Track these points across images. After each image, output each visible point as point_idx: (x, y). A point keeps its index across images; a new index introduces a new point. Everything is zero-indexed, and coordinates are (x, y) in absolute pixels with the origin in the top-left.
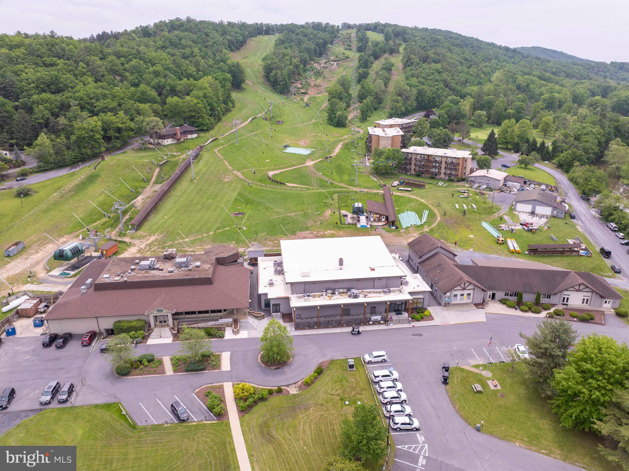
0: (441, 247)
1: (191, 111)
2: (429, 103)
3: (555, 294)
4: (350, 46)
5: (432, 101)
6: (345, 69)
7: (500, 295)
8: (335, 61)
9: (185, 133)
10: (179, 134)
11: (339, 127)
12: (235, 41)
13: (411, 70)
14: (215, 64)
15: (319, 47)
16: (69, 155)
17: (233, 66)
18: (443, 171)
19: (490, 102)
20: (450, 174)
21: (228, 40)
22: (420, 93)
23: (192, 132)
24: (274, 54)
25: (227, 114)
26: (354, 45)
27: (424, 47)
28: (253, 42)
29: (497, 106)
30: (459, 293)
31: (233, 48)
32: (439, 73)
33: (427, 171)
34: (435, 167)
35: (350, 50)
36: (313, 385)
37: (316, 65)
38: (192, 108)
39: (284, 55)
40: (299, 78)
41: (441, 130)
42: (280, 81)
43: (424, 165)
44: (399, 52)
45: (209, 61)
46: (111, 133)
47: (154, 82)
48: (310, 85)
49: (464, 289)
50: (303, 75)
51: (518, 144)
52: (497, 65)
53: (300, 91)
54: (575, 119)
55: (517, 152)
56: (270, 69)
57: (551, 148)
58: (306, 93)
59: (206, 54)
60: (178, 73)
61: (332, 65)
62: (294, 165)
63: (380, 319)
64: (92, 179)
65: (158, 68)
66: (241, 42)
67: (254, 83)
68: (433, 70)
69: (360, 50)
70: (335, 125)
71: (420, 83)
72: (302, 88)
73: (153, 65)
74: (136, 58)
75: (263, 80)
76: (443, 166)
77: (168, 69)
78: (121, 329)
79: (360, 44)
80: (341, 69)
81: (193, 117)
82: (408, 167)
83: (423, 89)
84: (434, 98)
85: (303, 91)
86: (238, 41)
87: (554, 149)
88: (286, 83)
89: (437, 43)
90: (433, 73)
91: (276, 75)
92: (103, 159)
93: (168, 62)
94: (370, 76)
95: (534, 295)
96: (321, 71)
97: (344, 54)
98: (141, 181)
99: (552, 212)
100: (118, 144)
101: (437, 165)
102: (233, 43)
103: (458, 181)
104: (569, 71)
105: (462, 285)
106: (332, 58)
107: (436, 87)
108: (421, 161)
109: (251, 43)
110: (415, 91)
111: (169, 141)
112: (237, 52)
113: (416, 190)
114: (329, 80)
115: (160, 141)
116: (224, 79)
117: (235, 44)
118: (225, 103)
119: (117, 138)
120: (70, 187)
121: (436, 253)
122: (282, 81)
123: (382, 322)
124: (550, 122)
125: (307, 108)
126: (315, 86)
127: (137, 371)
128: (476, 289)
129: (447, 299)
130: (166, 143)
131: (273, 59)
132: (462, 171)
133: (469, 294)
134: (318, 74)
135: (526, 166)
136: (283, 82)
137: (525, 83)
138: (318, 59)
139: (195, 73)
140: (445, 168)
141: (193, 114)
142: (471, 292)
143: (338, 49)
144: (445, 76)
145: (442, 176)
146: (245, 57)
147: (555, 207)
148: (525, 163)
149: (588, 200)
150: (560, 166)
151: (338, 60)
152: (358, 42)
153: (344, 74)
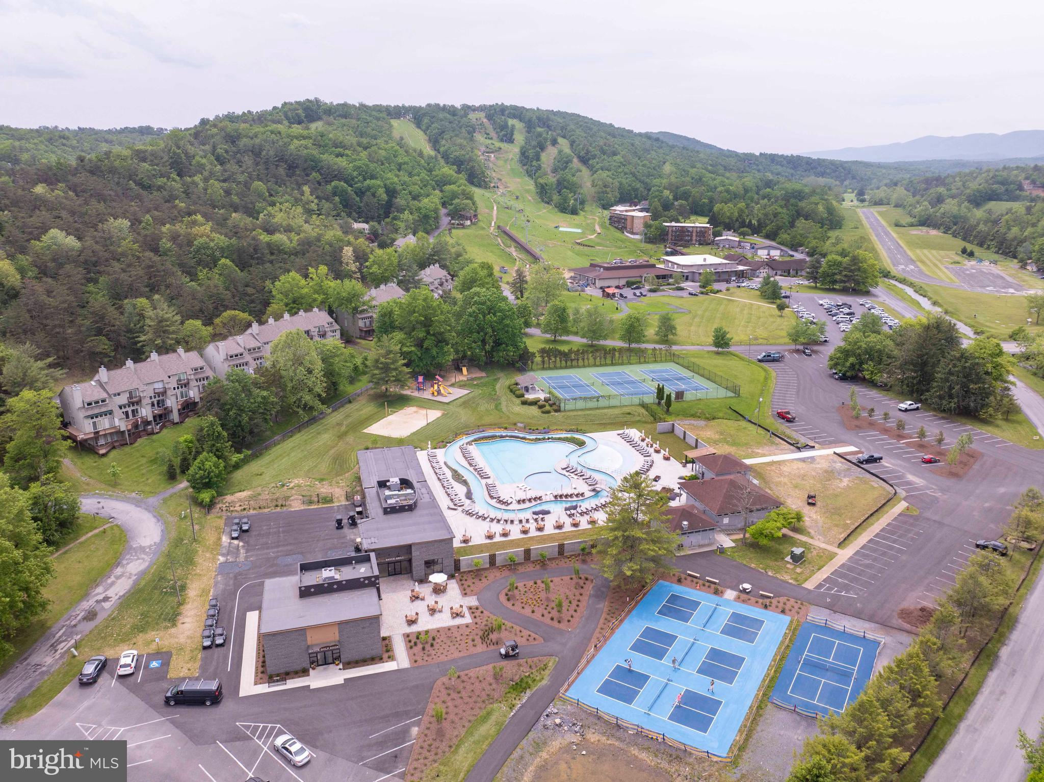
4: (488, 134)
6: (506, 162)
8: (489, 153)
20: (700, 240)
33: (682, 239)
34: (688, 236)
43: (679, 234)
44: (559, 143)
49: (764, 269)
57: (756, 224)
61: (489, 157)
62: (583, 238)
63: (735, 279)
69: (505, 140)
76: (693, 233)
79: (503, 132)
80: (501, 162)
82: (666, 237)
87: (759, 225)
97: (493, 144)
99: (781, 253)
101: (689, 234)
103: (706, 245)
106: (483, 149)
108: (676, 232)
121: (741, 259)
128: (770, 268)
129: (757, 274)
135: (744, 236)
140: (696, 236)
145: (694, 242)
147: (782, 250)
148: (743, 234)
149: (796, 251)
150: (767, 237)
151: (492, 152)
152: (498, 130)
153: (509, 167)
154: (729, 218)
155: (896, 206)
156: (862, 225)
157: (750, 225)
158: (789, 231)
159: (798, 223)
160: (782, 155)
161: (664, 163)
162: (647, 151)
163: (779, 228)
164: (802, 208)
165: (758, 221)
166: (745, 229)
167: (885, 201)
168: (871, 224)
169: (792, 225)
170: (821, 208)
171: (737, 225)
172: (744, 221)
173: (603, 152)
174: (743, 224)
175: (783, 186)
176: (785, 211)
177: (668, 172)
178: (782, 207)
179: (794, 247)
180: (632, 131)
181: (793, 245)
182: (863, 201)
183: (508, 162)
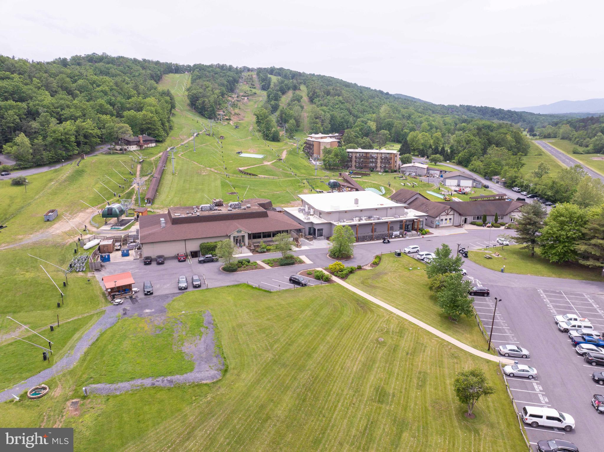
0: (419, 194)
1: (147, 123)
2: (339, 127)
3: (507, 215)
4: (254, 85)
5: (341, 125)
6: (255, 103)
7: (470, 219)
8: (245, 96)
9: (146, 141)
10: (141, 141)
11: (275, 141)
12: (154, 75)
13: (319, 101)
15: (230, 84)
16: (46, 155)
18: (379, 165)
19: (390, 124)
20: (385, 167)
22: (333, 118)
23: (151, 141)
26: (258, 84)
28: (168, 78)
29: (396, 127)
30: (444, 218)
32: (342, 103)
33: (365, 166)
34: (372, 162)
35: (255, 88)
36: (381, 264)
37: (230, 99)
38: (149, 121)
40: (220, 107)
41: (365, 139)
42: (208, 108)
43: (363, 161)
44: (300, 90)
46: (81, 139)
48: (231, 113)
49: (448, 214)
51: (423, 150)
52: (380, 101)
53: (224, 117)
54: (454, 137)
55: (423, 156)
56: (197, 98)
57: (449, 151)
58: (230, 120)
61: (243, 99)
62: (255, 165)
63: (398, 234)
64: (79, 173)
66: (159, 77)
67: (181, 111)
68: (337, 101)
69: (264, 88)
70: (271, 139)
72: (225, 115)
73: (98, 86)
75: (189, 108)
76: (379, 161)
78: (208, 248)
79: (263, 83)
80: (252, 103)
81: (149, 128)
82: (349, 164)
83: (333, 114)
84: (342, 122)
85: (227, 118)
86: (157, 75)
87: (451, 152)
88: (213, 110)
89: (331, 83)
90: (337, 104)
91: (204, 102)
92: (83, 158)
94: (280, 106)
95: (492, 217)
96: (236, 103)
97: (251, 91)
98: (128, 174)
99: (473, 184)
100: (87, 148)
101: (374, 160)
102: (153, 77)
103: (392, 172)
104: (434, 109)
105: (446, 211)
106: (242, 94)
107: (343, 114)
108: (360, 158)
109: (166, 78)
110: (328, 115)
111: (133, 148)
113: (365, 177)
114: (245, 111)
115: (126, 147)
117: (155, 78)
118: (168, 121)
119: (86, 143)
120: (64, 177)
121: (416, 199)
123: (401, 236)
124: (440, 137)
126: (235, 114)
127: (242, 269)
128: (455, 213)
129: (437, 222)
130: (132, 150)
132: (394, 164)
133: (450, 219)
134: (234, 105)
135: (435, 163)
136: (211, 109)
137: (407, 114)
138: (230, 93)
139: (136, 95)
140: (381, 162)
141: (149, 126)
142: (452, 217)
143: (243, 87)
144: (348, 105)
145: (379, 169)
147: (474, 180)
148: (435, 161)
149: (491, 179)
150: (460, 163)
151: (248, 96)
152: (261, 82)
153: (256, 106)
154: (422, 144)
155: (563, 138)
156: (543, 152)
157: (442, 152)
158: (482, 158)
159: (489, 151)
160: (475, 107)
163: (472, 155)
164: (493, 137)
165: (451, 148)
166: (438, 155)
167: (552, 135)
168: (551, 152)
169: (484, 151)
170: (509, 137)
171: (430, 151)
172: (437, 148)
174: (436, 151)
175: (475, 123)
176: (477, 139)
178: (474, 135)
179: (488, 176)
180: (370, 88)
181: (486, 173)
182: (534, 135)
183: (257, 103)
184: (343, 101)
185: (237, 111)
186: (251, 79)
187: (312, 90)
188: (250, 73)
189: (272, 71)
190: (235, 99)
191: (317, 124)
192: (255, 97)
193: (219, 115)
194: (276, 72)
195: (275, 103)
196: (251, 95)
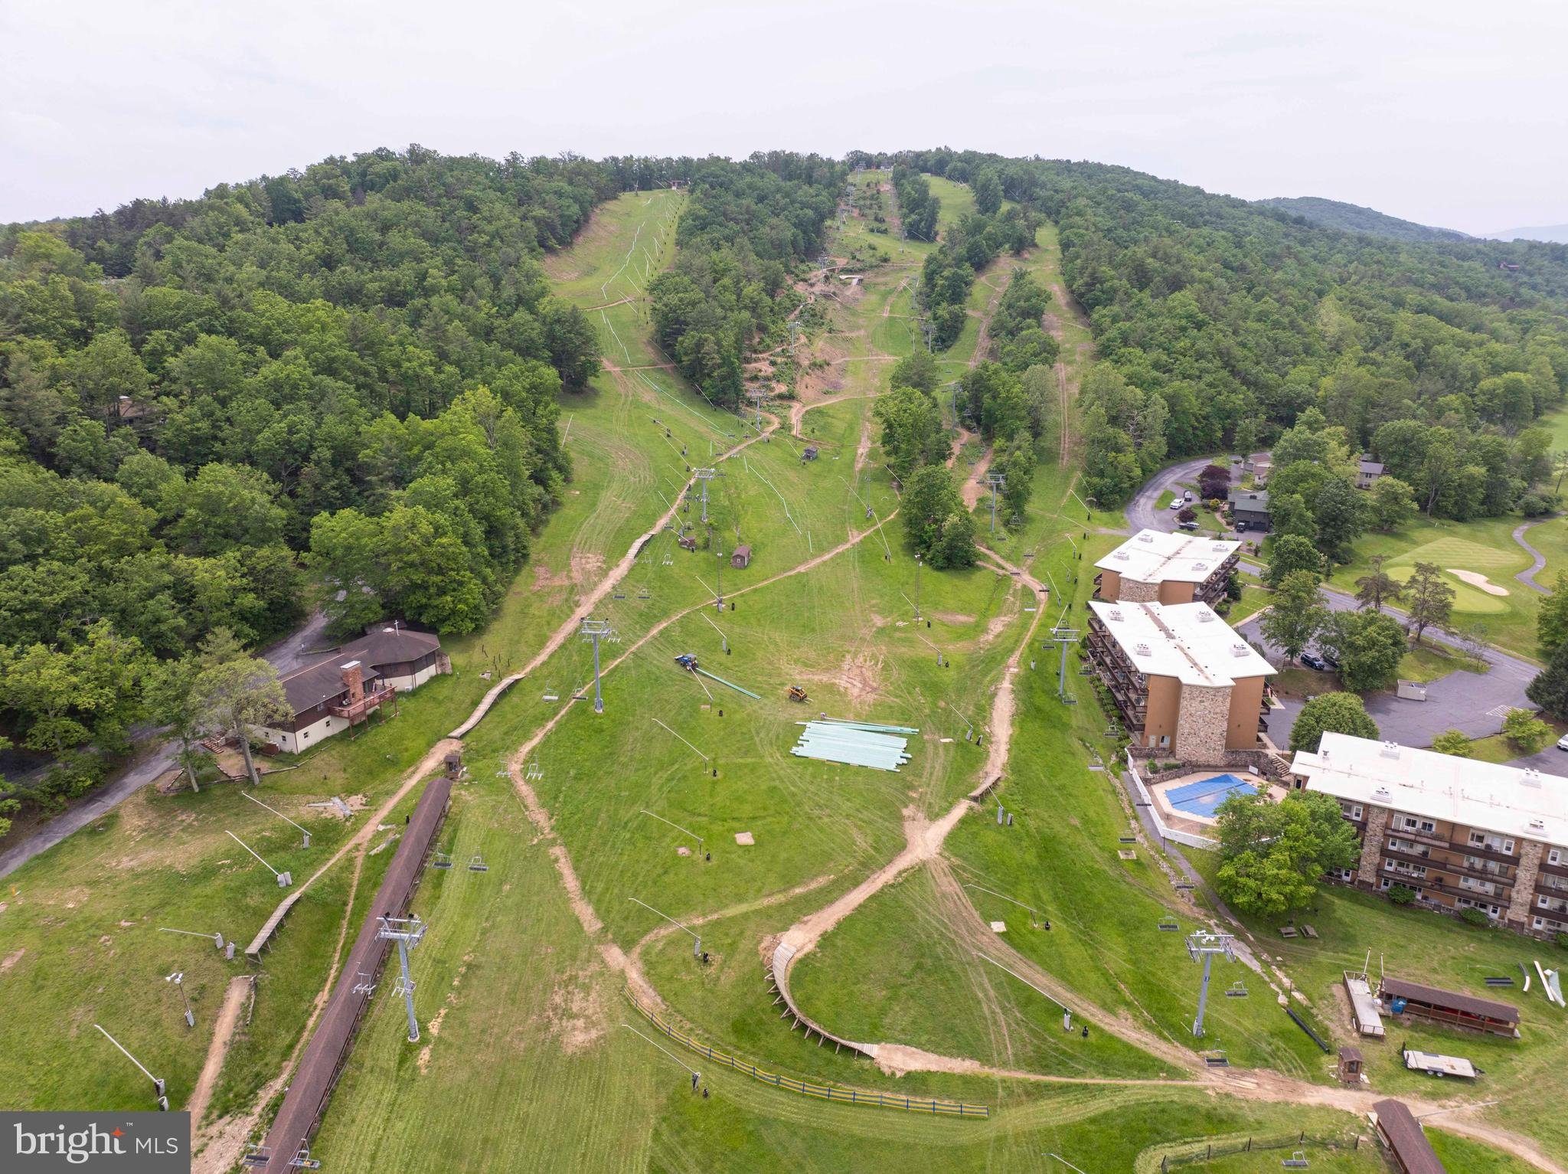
1: (409, 566)
4: (883, 221)
6: (884, 296)
8: (852, 272)
9: (383, 674)
10: (358, 689)
11: (953, 570)
12: (558, 222)
14: (499, 315)
15: (805, 232)
17: (558, 321)
21: (538, 221)
22: (1174, 409)
23: (413, 661)
24: (685, 268)
25: (546, 522)
26: (894, 220)
27: (1109, 230)
28: (610, 217)
31: (553, 242)
32: (1199, 326)
35: (885, 232)
37: (800, 289)
38: (415, 556)
39: (718, 275)
40: (762, 340)
42: (715, 367)
44: (1035, 246)
45: (478, 309)
47: (267, 433)
48: (798, 365)
50: (772, 328)
53: (772, 389)
56: (677, 321)
58: (791, 397)
59: (468, 283)
60: (366, 374)
61: (845, 284)
65: (293, 366)
66: (577, 222)
67: (625, 369)
68: (1179, 315)
69: (915, 235)
71: (1156, 366)
72: (777, 378)
73: (275, 352)
74: (210, 331)
75: (649, 354)
77: (329, 368)
79: (914, 217)
80: (874, 299)
81: (418, 588)
83: (1176, 390)
85: (782, 388)
86: (565, 220)
88: (731, 369)
90: (1183, 329)
91: (699, 345)
93: (330, 338)
94: (970, 325)
96: (819, 308)
97: (873, 248)
102: (552, 228)
106: (841, 262)
107: (1208, 378)
110: (1158, 401)
112: (564, 253)
114: (846, 340)
115: (275, 736)
116: (533, 388)
117: (559, 229)
118: (539, 478)
122: (720, 366)
125: (813, 466)
126: (813, 365)
131: (686, 291)
134: (814, 319)
136: (723, 368)
138: (803, 267)
139: (430, 370)
143: (850, 231)
146: (590, 271)
151: (861, 271)
152: (905, 210)
153: (886, 315)
161: (1321, 294)
162: (1274, 259)
173: (1141, 278)
177: (1332, 330)
183: (891, 299)
184: (1201, 316)
185: (821, 346)
186: (876, 197)
187: (1084, 267)
188: (872, 176)
189: (941, 163)
190: (817, 289)
191: (1118, 450)
192: (885, 274)
193: (755, 378)
194: (955, 169)
195: (950, 313)
196: (871, 267)
